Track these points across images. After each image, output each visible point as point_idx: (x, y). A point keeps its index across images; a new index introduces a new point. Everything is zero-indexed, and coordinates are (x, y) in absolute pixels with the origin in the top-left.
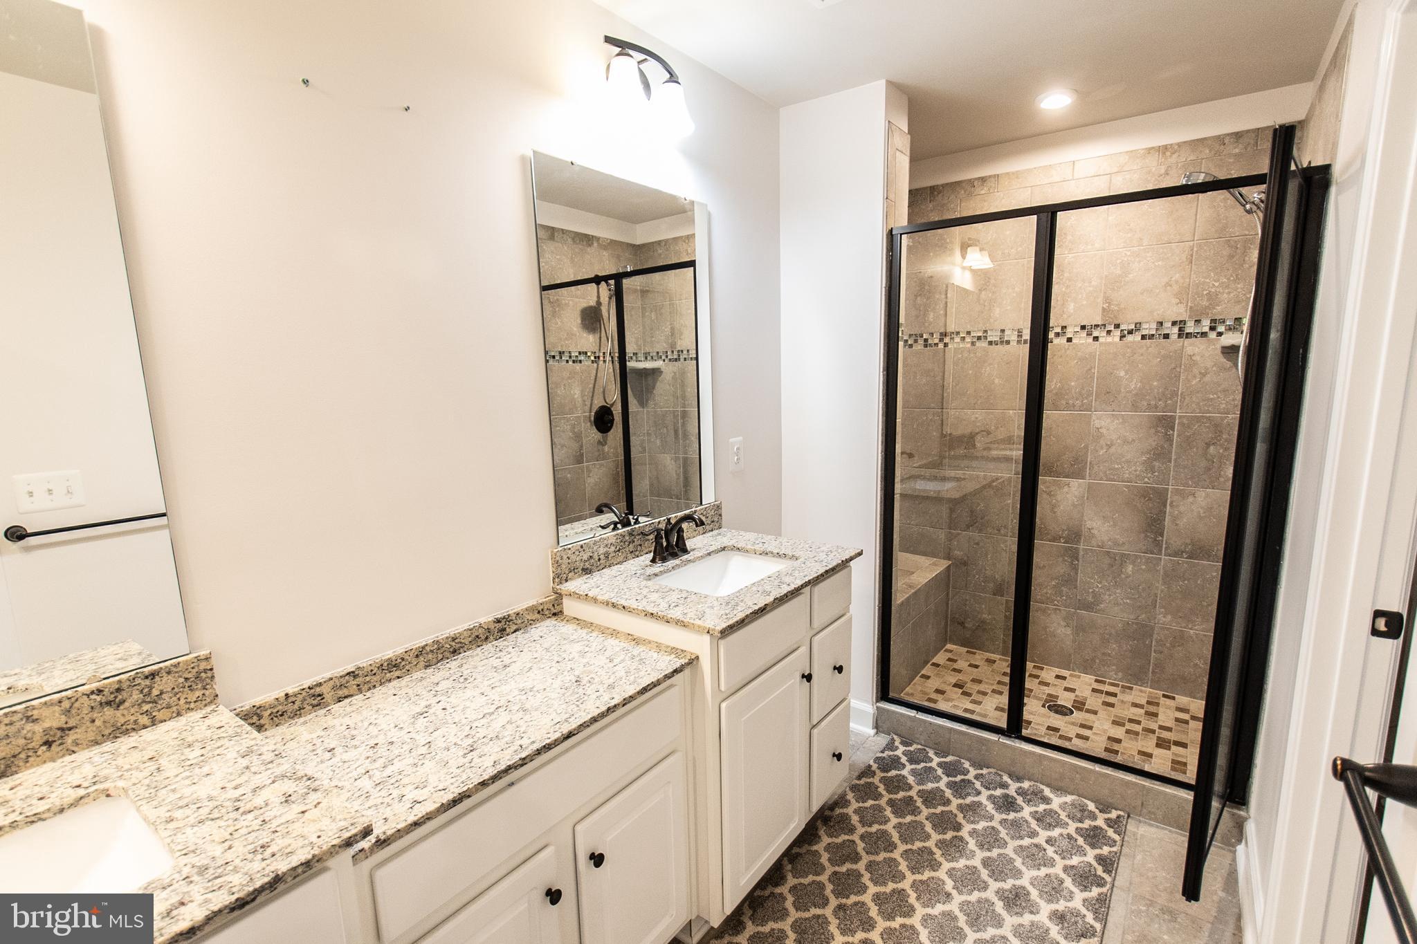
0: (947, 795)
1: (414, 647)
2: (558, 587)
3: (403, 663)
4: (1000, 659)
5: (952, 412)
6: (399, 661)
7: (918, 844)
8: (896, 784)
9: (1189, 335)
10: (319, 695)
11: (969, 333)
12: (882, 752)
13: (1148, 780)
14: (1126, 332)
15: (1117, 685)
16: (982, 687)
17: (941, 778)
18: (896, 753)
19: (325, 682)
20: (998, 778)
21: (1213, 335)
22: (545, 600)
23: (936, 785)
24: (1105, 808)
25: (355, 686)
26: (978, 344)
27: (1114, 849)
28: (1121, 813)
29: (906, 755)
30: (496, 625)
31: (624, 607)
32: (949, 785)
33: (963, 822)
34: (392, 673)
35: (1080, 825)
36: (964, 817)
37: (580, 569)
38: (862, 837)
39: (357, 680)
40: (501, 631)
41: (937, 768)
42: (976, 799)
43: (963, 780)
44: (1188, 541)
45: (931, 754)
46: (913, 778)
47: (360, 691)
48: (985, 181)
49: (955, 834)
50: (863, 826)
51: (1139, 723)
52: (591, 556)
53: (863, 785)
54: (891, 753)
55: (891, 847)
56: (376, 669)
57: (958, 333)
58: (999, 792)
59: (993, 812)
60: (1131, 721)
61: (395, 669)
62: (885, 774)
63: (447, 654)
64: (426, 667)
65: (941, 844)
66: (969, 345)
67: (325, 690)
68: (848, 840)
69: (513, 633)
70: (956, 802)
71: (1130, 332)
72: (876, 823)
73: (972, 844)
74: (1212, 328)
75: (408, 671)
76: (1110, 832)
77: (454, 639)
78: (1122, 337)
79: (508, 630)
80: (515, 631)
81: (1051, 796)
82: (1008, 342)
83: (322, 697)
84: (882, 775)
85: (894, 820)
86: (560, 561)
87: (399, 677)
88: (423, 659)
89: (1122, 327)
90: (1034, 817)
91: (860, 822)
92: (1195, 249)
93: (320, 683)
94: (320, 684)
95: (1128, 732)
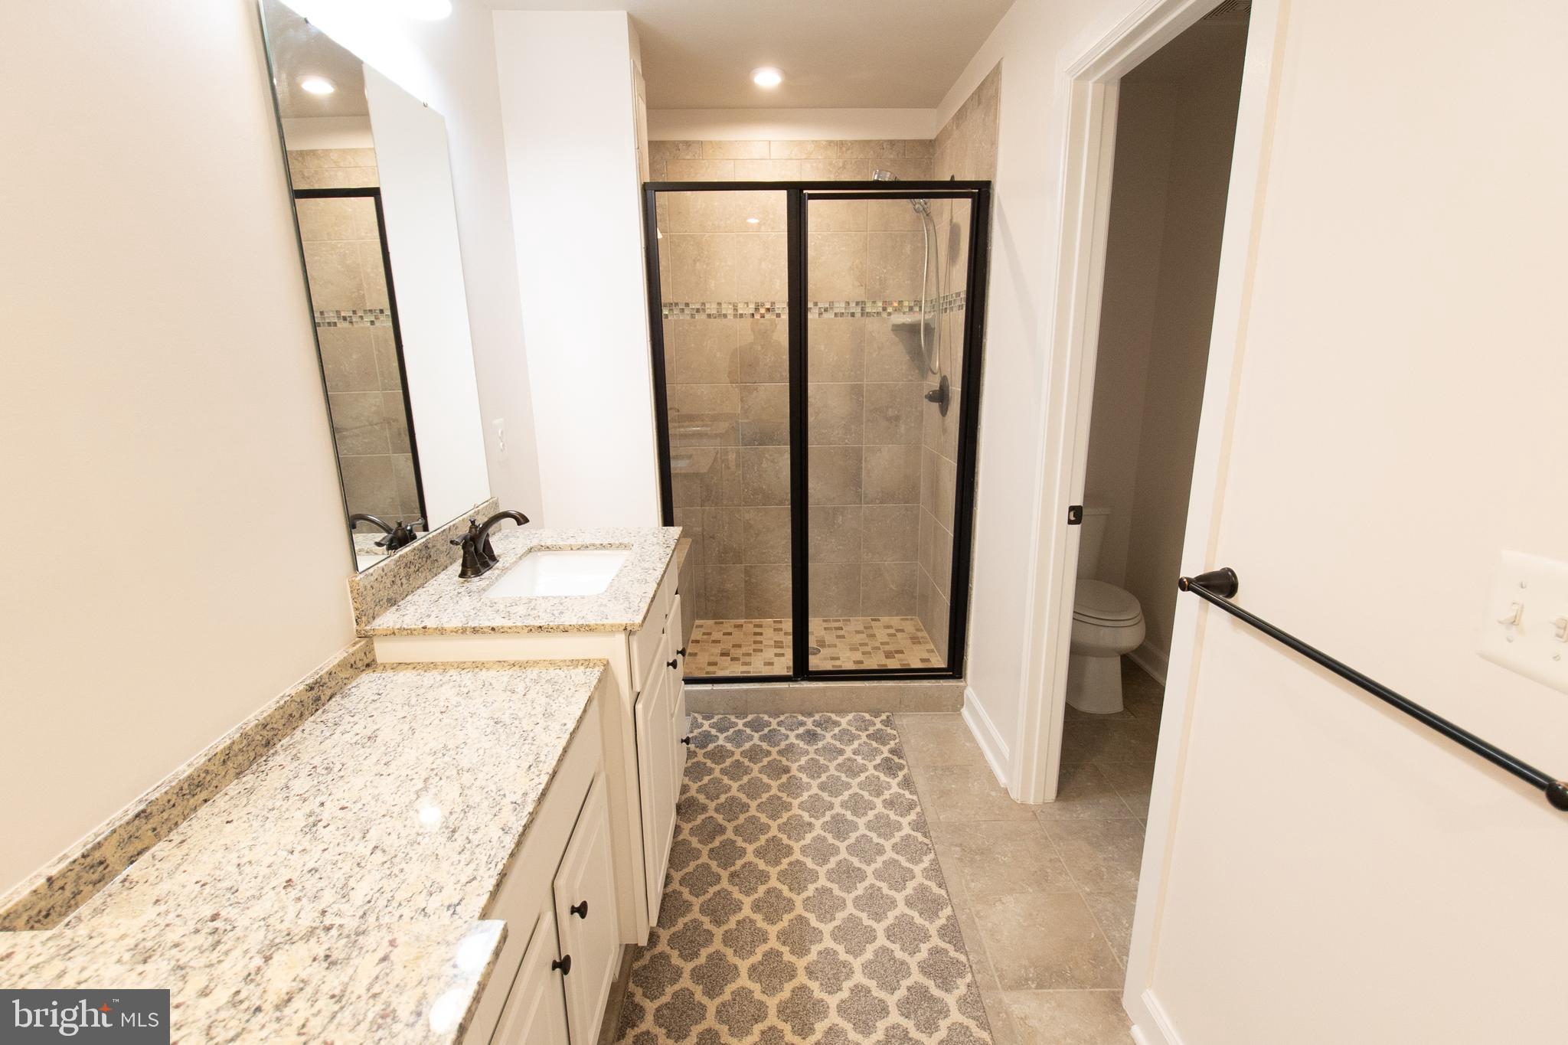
0: (764, 747)
1: (218, 750)
2: (368, 628)
3: (208, 778)
4: (745, 622)
5: (679, 387)
6: (202, 775)
7: (765, 796)
8: (719, 755)
9: (868, 314)
10: (101, 863)
11: (687, 305)
12: (692, 732)
13: (902, 681)
14: (823, 310)
15: (839, 621)
16: (744, 650)
17: (753, 736)
18: (704, 729)
19: (106, 839)
20: (795, 719)
21: (885, 315)
22: (355, 648)
23: (752, 743)
24: (876, 714)
25: (150, 833)
26: (697, 316)
27: (897, 741)
28: (888, 714)
29: (713, 728)
30: (309, 694)
31: (493, 629)
32: (762, 739)
33: (789, 764)
34: (196, 797)
35: (868, 733)
36: (787, 760)
37: (385, 601)
38: (717, 810)
39: (151, 821)
40: (315, 701)
41: (744, 729)
42: (787, 742)
43: (770, 731)
44: (879, 490)
45: (733, 719)
46: (730, 744)
47: (158, 837)
48: (690, 145)
49: (788, 775)
50: (713, 801)
51: (866, 645)
52: (393, 581)
53: (691, 767)
54: (700, 730)
55: (745, 808)
56: (175, 796)
57: (677, 304)
58: (801, 730)
59: (806, 747)
60: (861, 645)
61: (199, 789)
62: (706, 750)
63: (260, 750)
64: (238, 775)
65: (782, 788)
66: (689, 318)
67: (108, 852)
68: (706, 818)
69: (329, 700)
70: (774, 750)
71: (826, 310)
72: (722, 793)
73: (805, 779)
74: (884, 309)
75: (217, 787)
76: (889, 730)
77: (265, 726)
78: (820, 314)
79: (322, 697)
80: (331, 698)
81: (838, 719)
82: (725, 316)
83: (105, 865)
84: (703, 751)
85: (735, 785)
86: (364, 593)
87: (206, 801)
88: (231, 765)
89: (820, 305)
90: (835, 739)
91: (708, 798)
92: (868, 239)
93: (99, 843)
94: (99, 845)
95: (863, 653)
